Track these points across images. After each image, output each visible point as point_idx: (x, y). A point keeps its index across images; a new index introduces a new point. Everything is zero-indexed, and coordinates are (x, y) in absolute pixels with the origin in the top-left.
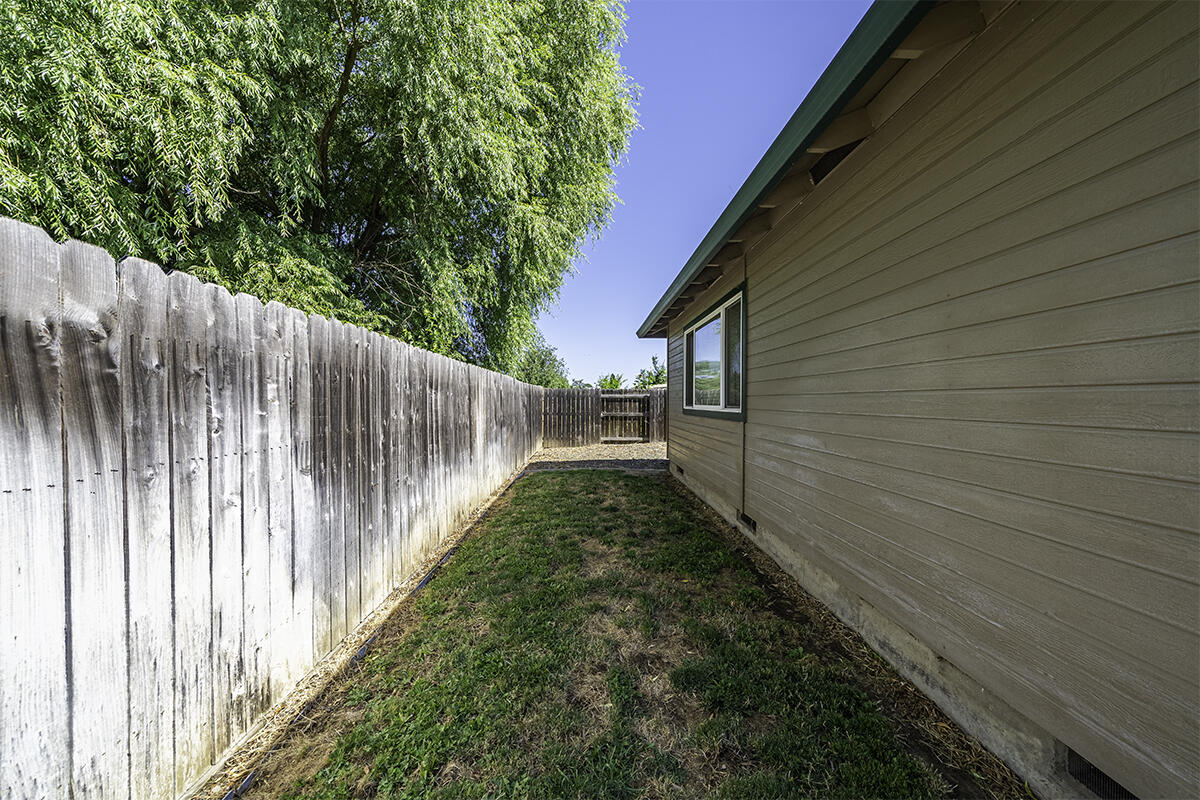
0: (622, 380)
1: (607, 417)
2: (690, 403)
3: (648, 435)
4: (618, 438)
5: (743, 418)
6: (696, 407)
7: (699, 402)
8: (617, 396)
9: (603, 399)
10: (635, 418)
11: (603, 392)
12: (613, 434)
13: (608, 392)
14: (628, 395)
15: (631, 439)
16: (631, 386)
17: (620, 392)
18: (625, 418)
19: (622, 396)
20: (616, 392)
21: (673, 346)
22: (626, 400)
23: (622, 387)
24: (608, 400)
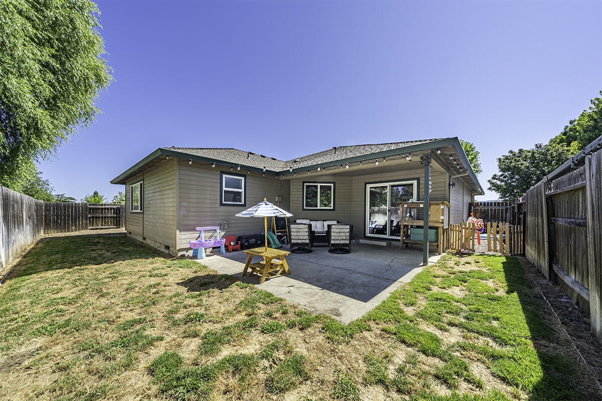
0: (103, 198)
1: (93, 217)
2: (132, 210)
3: (119, 225)
4: (100, 227)
5: (143, 213)
6: (134, 211)
7: (134, 210)
8: (100, 207)
9: (90, 209)
10: (111, 217)
11: (90, 205)
12: (97, 225)
13: (93, 205)
14: (107, 207)
15: (108, 227)
16: (110, 202)
17: (102, 205)
18: (105, 217)
19: (103, 207)
20: (99, 205)
21: (127, 189)
22: (105, 209)
23: (104, 202)
24: (93, 209)
